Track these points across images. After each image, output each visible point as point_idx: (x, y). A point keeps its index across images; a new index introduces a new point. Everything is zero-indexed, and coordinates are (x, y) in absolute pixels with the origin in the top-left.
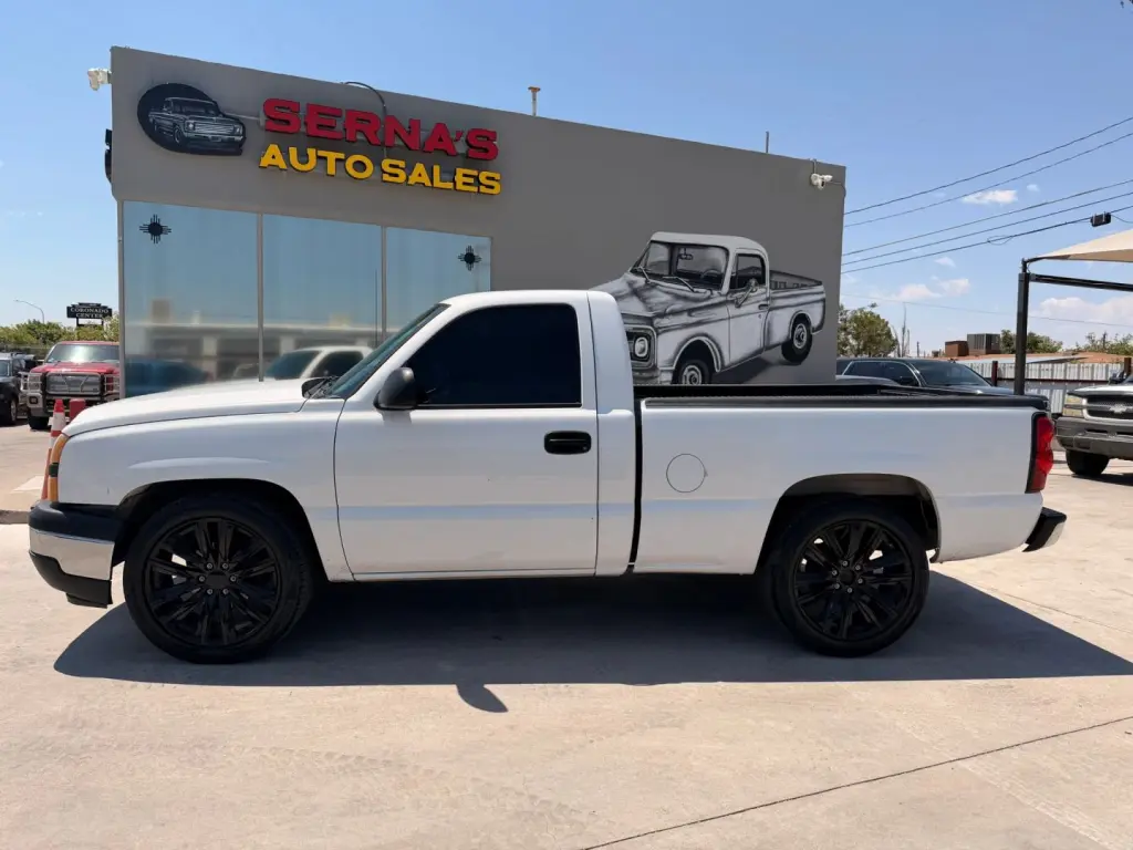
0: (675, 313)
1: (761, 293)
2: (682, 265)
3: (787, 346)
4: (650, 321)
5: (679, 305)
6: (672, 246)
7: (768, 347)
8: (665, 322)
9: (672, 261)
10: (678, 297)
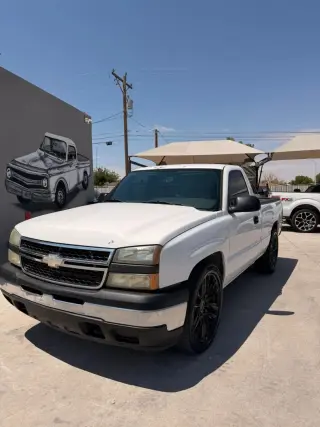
0: (54, 168)
1: (75, 162)
2: (55, 148)
3: (83, 182)
4: (47, 171)
5: (55, 165)
6: (51, 139)
7: (79, 183)
8: (52, 172)
9: (51, 146)
10: (54, 161)
